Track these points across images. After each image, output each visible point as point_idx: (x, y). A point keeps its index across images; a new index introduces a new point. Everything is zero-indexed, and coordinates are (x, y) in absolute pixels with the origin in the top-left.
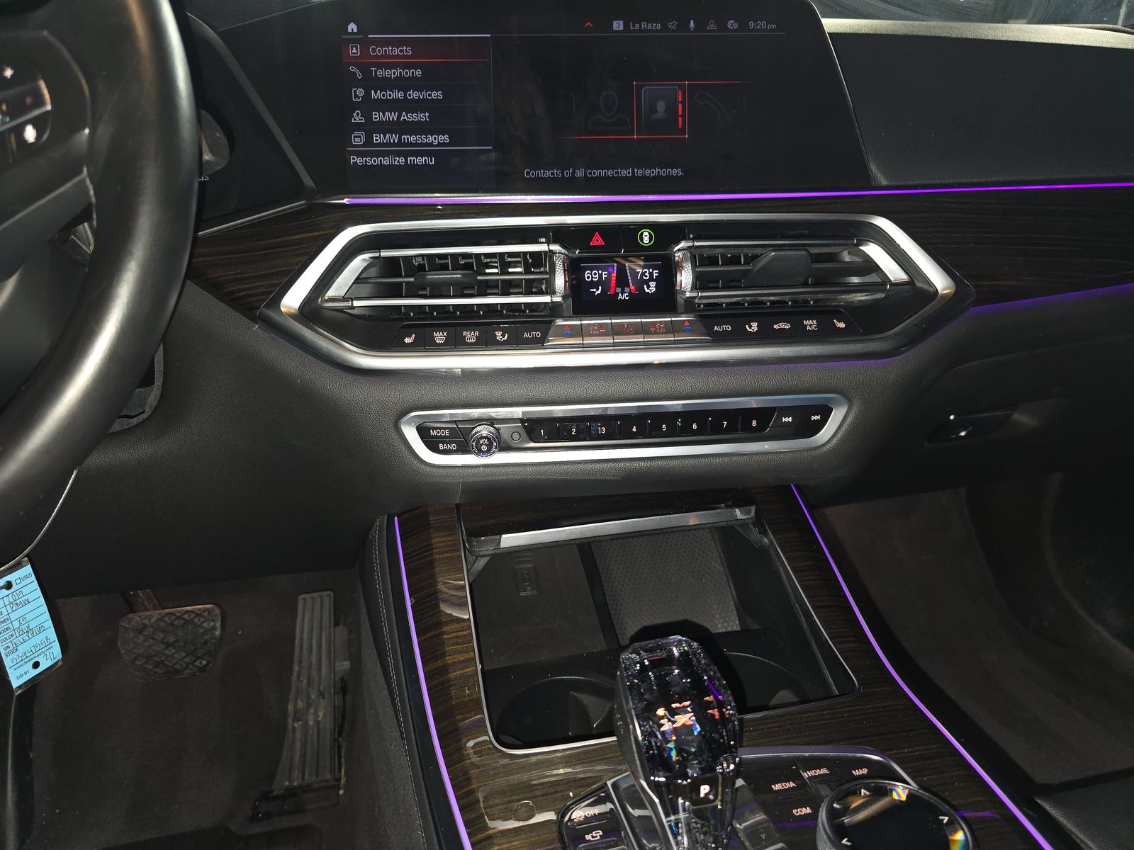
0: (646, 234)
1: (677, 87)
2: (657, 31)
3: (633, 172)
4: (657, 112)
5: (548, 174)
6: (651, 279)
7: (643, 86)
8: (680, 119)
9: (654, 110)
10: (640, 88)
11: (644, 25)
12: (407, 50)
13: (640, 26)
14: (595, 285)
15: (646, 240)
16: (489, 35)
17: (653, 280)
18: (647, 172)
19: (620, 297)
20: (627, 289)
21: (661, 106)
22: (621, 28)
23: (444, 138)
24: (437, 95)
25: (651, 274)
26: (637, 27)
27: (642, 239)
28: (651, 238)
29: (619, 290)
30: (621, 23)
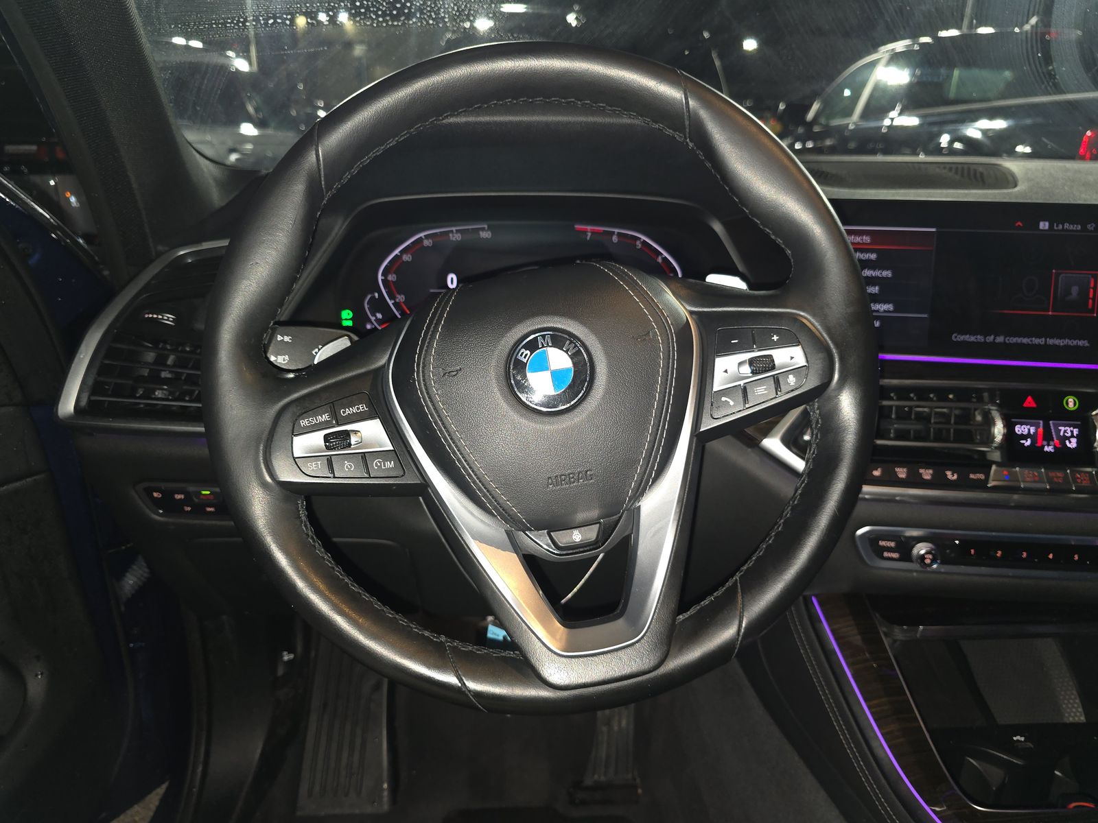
0: (1070, 400)
1: (1090, 276)
2: (1077, 231)
3: (1046, 341)
4: (1071, 294)
5: (973, 339)
6: (1072, 436)
7: (1060, 274)
8: (1091, 301)
9: (1068, 293)
10: (1058, 275)
11: (1066, 226)
12: (867, 239)
13: (1063, 227)
14: (1025, 437)
15: (1071, 405)
16: (934, 230)
17: (1074, 437)
18: (1057, 342)
19: (1046, 449)
20: (1051, 443)
21: (1075, 290)
22: (1047, 227)
23: (889, 307)
24: (887, 274)
25: (1072, 432)
26: (1060, 227)
27: (1067, 404)
28: (1075, 404)
29: (1045, 443)
30: (1047, 224)
